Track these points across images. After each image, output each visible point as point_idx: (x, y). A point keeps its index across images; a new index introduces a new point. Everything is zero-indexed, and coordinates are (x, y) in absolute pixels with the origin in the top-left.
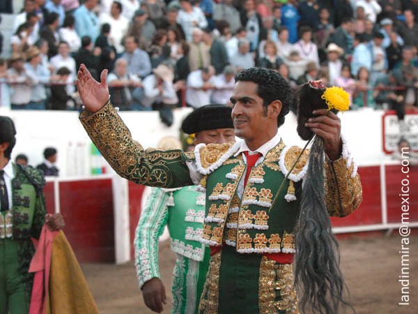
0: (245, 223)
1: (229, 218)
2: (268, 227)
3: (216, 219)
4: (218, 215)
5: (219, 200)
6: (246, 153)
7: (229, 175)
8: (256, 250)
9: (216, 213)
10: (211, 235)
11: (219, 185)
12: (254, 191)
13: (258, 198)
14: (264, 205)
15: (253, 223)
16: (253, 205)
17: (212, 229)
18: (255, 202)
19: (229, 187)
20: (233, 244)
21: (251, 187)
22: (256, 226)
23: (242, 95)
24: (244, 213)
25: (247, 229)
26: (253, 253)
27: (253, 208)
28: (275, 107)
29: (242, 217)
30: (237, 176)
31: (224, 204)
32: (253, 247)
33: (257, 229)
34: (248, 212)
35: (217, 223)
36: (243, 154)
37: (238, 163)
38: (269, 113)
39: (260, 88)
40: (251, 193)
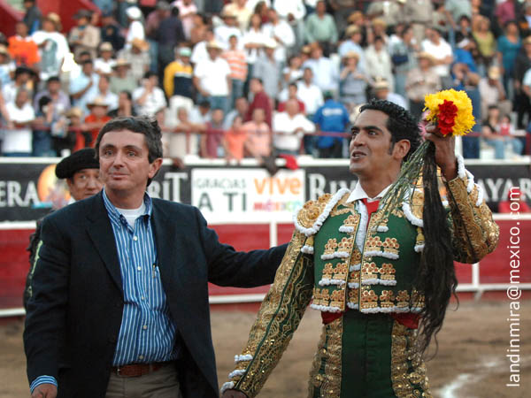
0: (369, 278)
1: (350, 277)
2: (395, 282)
3: (334, 281)
4: (336, 276)
5: (336, 258)
6: (363, 201)
7: (342, 228)
8: (382, 310)
9: (333, 274)
10: (330, 301)
11: (332, 242)
12: (377, 240)
13: (382, 249)
14: (390, 257)
15: (379, 278)
16: (377, 256)
17: (330, 293)
18: (379, 253)
19: (345, 242)
20: (356, 306)
21: (373, 236)
22: (382, 282)
23: (368, 124)
24: (367, 266)
25: (372, 285)
26: (380, 313)
27: (378, 261)
28: (402, 147)
29: (365, 270)
30: (352, 228)
31: (342, 262)
32: (379, 305)
33: (383, 285)
34: (372, 265)
35: (336, 285)
36: (360, 202)
37: (350, 213)
38: (394, 152)
39: (390, 121)
40: (373, 243)
